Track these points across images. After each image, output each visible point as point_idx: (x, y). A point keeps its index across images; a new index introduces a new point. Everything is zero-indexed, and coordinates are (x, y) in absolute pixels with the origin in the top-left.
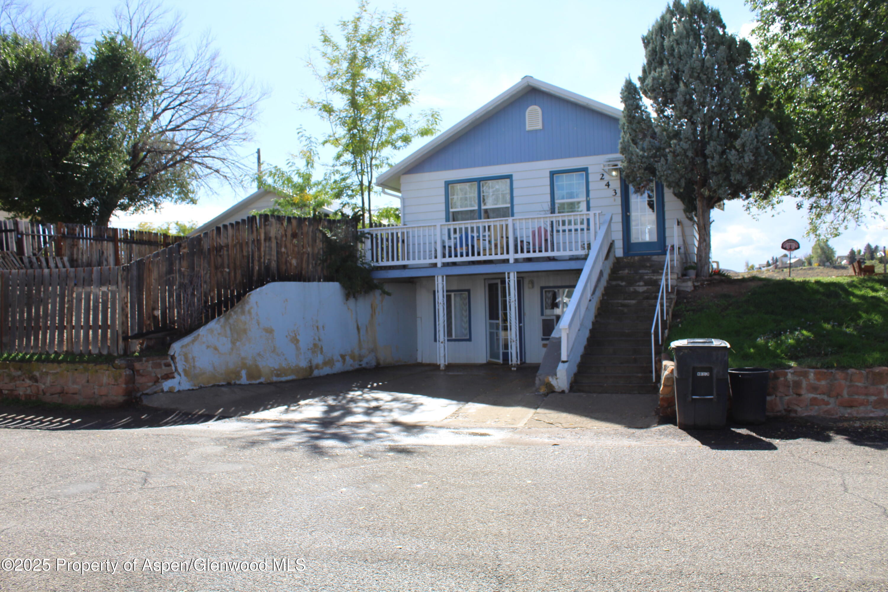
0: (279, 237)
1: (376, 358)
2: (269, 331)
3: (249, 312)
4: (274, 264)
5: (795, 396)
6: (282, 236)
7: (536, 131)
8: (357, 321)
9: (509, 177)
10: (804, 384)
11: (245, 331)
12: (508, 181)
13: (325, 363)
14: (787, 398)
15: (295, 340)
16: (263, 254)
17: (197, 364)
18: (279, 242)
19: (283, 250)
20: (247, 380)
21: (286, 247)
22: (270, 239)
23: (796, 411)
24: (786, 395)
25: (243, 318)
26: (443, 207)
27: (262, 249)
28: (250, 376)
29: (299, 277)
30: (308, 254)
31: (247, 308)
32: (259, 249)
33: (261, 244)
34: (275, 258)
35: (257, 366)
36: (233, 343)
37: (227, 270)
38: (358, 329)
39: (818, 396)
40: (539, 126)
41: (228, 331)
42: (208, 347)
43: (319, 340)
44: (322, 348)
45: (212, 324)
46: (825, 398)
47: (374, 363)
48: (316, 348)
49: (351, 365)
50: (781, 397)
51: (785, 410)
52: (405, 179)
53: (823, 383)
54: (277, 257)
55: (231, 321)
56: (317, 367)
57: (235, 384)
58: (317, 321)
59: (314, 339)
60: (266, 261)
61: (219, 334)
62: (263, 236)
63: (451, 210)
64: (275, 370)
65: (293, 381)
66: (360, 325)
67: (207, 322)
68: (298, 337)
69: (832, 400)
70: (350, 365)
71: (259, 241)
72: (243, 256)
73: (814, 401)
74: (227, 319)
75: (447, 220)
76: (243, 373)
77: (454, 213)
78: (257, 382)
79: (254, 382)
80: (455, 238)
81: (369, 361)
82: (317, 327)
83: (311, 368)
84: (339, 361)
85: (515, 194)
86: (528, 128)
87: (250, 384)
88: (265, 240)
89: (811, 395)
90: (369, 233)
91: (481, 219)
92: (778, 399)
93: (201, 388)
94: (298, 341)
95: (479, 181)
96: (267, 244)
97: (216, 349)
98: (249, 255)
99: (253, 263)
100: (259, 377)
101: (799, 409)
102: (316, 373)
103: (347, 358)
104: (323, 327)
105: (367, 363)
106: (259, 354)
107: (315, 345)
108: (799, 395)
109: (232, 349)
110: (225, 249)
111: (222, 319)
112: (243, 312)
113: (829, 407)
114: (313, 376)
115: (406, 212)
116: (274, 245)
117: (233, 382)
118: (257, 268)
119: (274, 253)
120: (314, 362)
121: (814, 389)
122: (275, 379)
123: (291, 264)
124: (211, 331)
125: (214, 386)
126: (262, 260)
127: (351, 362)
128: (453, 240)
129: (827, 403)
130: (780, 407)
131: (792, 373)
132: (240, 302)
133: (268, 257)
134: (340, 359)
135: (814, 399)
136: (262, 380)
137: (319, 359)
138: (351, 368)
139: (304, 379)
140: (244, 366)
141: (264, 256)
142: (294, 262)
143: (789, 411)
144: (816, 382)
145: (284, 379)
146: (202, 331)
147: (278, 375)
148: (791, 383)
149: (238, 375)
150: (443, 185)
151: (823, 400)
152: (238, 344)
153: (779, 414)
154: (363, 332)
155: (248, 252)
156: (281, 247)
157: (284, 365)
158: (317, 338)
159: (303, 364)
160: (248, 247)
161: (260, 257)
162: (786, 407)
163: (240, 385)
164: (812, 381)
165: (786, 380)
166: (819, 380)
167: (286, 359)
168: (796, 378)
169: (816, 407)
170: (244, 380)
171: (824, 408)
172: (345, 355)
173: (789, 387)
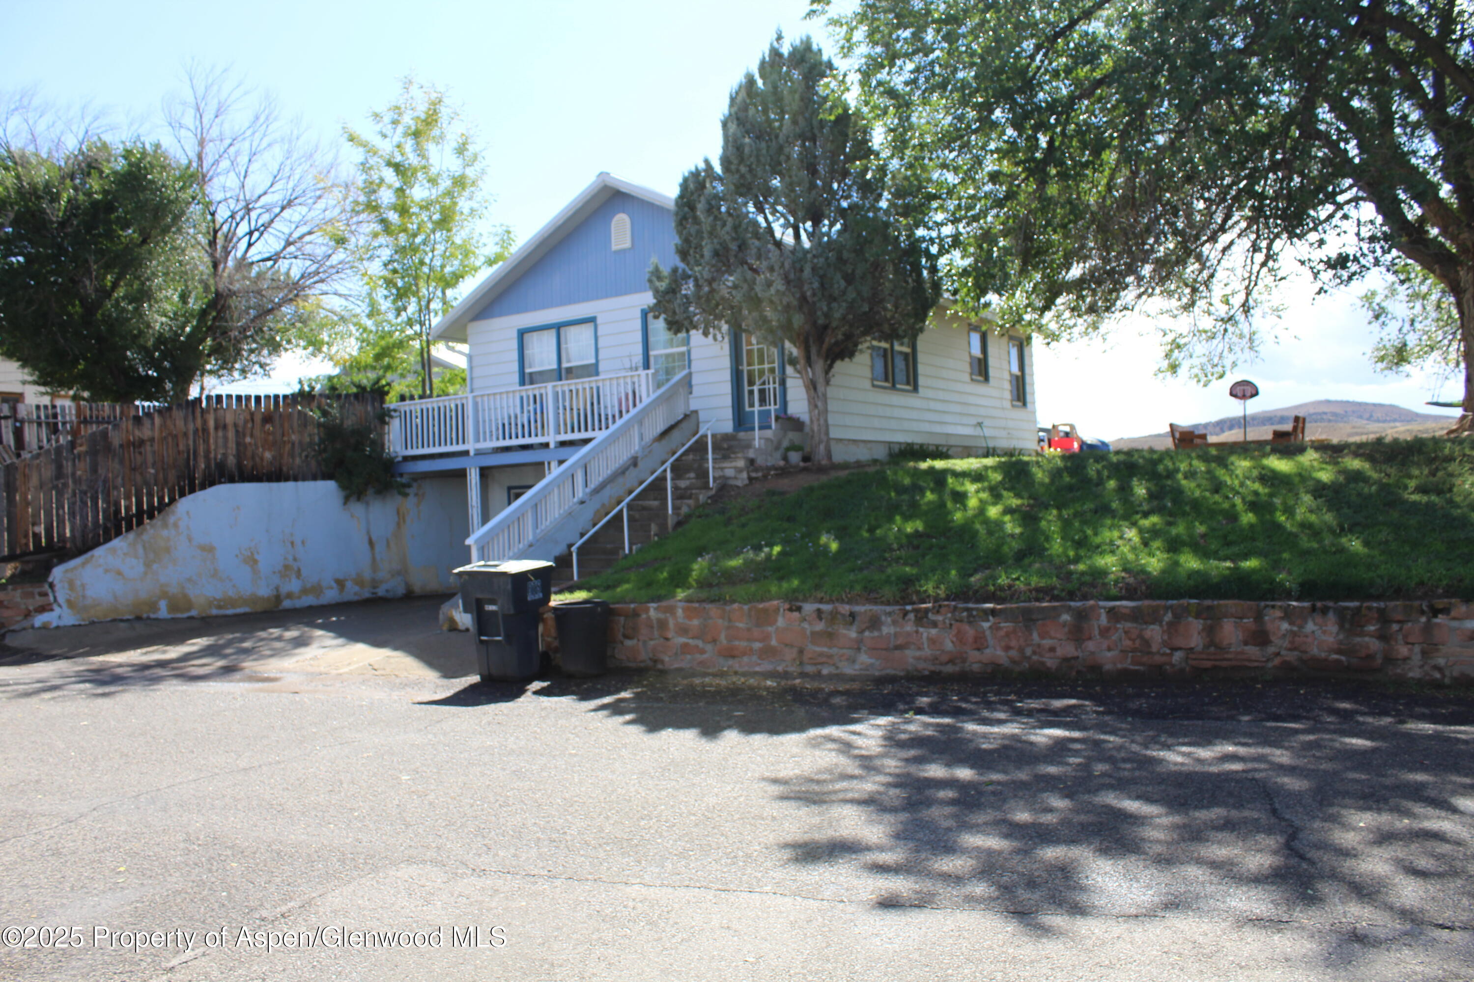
0: (241, 423)
1: (407, 584)
2: (208, 549)
3: (176, 525)
4: (231, 460)
5: (662, 640)
6: (246, 422)
7: (624, 251)
8: (368, 532)
9: (592, 320)
10: (671, 623)
11: (168, 550)
12: (592, 325)
13: (305, 591)
14: (652, 643)
15: (251, 561)
16: (213, 447)
17: (89, 593)
18: (240, 429)
19: (248, 440)
20: (169, 612)
21: (252, 436)
22: (225, 427)
23: (662, 662)
24: (651, 639)
25: (165, 533)
26: (515, 367)
27: (212, 441)
28: (173, 608)
29: (276, 475)
30: (293, 444)
31: (172, 519)
32: (206, 441)
33: (209, 434)
34: (234, 452)
35: (185, 596)
36: (148, 565)
37: (152, 471)
38: (371, 543)
39: (691, 641)
40: (627, 244)
41: (141, 551)
42: (107, 571)
43: (295, 559)
44: (299, 570)
45: (116, 543)
46: (700, 643)
47: (401, 591)
48: (287, 570)
49: (355, 594)
50: (645, 642)
51: (651, 659)
52: (475, 328)
53: (695, 622)
54: (238, 450)
55: (145, 537)
56: (289, 596)
57: (148, 618)
58: (292, 535)
59: (286, 559)
60: (219, 456)
61: (125, 554)
62: (211, 424)
63: (528, 370)
64: (215, 599)
65: (244, 614)
66: (374, 538)
67: (108, 539)
68: (256, 557)
69: (709, 647)
70: (352, 592)
71: (205, 430)
72: (179, 452)
73: (685, 648)
74: (139, 535)
75: (522, 383)
76: (163, 605)
77: (531, 374)
78: (185, 615)
79: (179, 615)
80: (529, 412)
81: (392, 586)
82: (292, 543)
83: (278, 598)
84: (331, 588)
85: (601, 344)
86: (614, 247)
87: (173, 619)
88: (216, 428)
89: (683, 640)
90: (395, 411)
91: (560, 379)
92: (640, 644)
93: (93, 623)
94: (255, 562)
95: (558, 327)
96: (220, 434)
97: (119, 573)
98: (188, 452)
99: (195, 459)
100: (189, 609)
101: (667, 659)
102: (287, 604)
103: (349, 584)
104: (303, 543)
105: (387, 591)
106: (190, 580)
107: (287, 567)
108: (667, 639)
109: (146, 573)
110: (148, 443)
111: (131, 536)
112: (165, 525)
113: (705, 656)
114: (281, 608)
115: (475, 375)
116: (231, 434)
117: (145, 616)
118: (203, 466)
119: (232, 445)
120: (284, 589)
121: (683, 631)
122: (214, 612)
123: (262, 459)
124: (114, 551)
125: (114, 620)
126: (212, 455)
127: (357, 588)
128: (525, 415)
129: (703, 652)
130: (644, 655)
131: (655, 609)
132: (163, 513)
133: (221, 451)
134: (333, 584)
135: (685, 646)
136: (194, 613)
137: (293, 585)
138: (356, 598)
139: (265, 612)
140: (164, 595)
141: (215, 450)
142: (268, 455)
143: (655, 661)
144: (687, 621)
145: (230, 612)
146: (99, 552)
147: (220, 607)
148: (655, 622)
149: (154, 606)
150: (515, 335)
151: (697, 647)
152: (155, 566)
153: (642, 665)
154: (378, 549)
155: (188, 446)
156: (244, 436)
157: (231, 593)
158: (290, 558)
159: (264, 591)
160: (187, 439)
161: (207, 452)
162: (651, 655)
163: (157, 619)
164: (680, 620)
165: (649, 618)
166: (689, 618)
167: (234, 586)
168: (661, 616)
169: (689, 657)
170: (163, 612)
171: (699, 657)
172: (346, 580)
173: (652, 627)
